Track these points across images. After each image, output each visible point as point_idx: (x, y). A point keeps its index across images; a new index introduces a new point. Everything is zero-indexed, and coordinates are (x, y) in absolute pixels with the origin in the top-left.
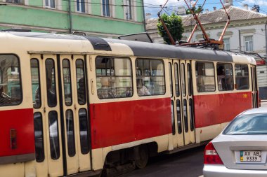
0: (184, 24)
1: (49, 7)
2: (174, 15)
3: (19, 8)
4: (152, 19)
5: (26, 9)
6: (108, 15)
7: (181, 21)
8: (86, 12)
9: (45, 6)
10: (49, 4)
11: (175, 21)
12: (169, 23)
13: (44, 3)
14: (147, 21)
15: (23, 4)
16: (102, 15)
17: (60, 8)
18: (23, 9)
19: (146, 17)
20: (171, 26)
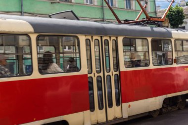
0: (185, 13)
1: (88, 3)
2: (177, 6)
3: (68, 5)
4: (161, 10)
5: (72, 5)
6: (130, 7)
7: (182, 11)
8: (114, 6)
9: (85, 3)
10: (89, 1)
11: (178, 10)
12: (174, 12)
13: (85, 1)
14: (158, 11)
15: (71, 2)
16: (125, 8)
17: (96, 4)
18: (71, 5)
19: (157, 8)
20: (176, 14)
